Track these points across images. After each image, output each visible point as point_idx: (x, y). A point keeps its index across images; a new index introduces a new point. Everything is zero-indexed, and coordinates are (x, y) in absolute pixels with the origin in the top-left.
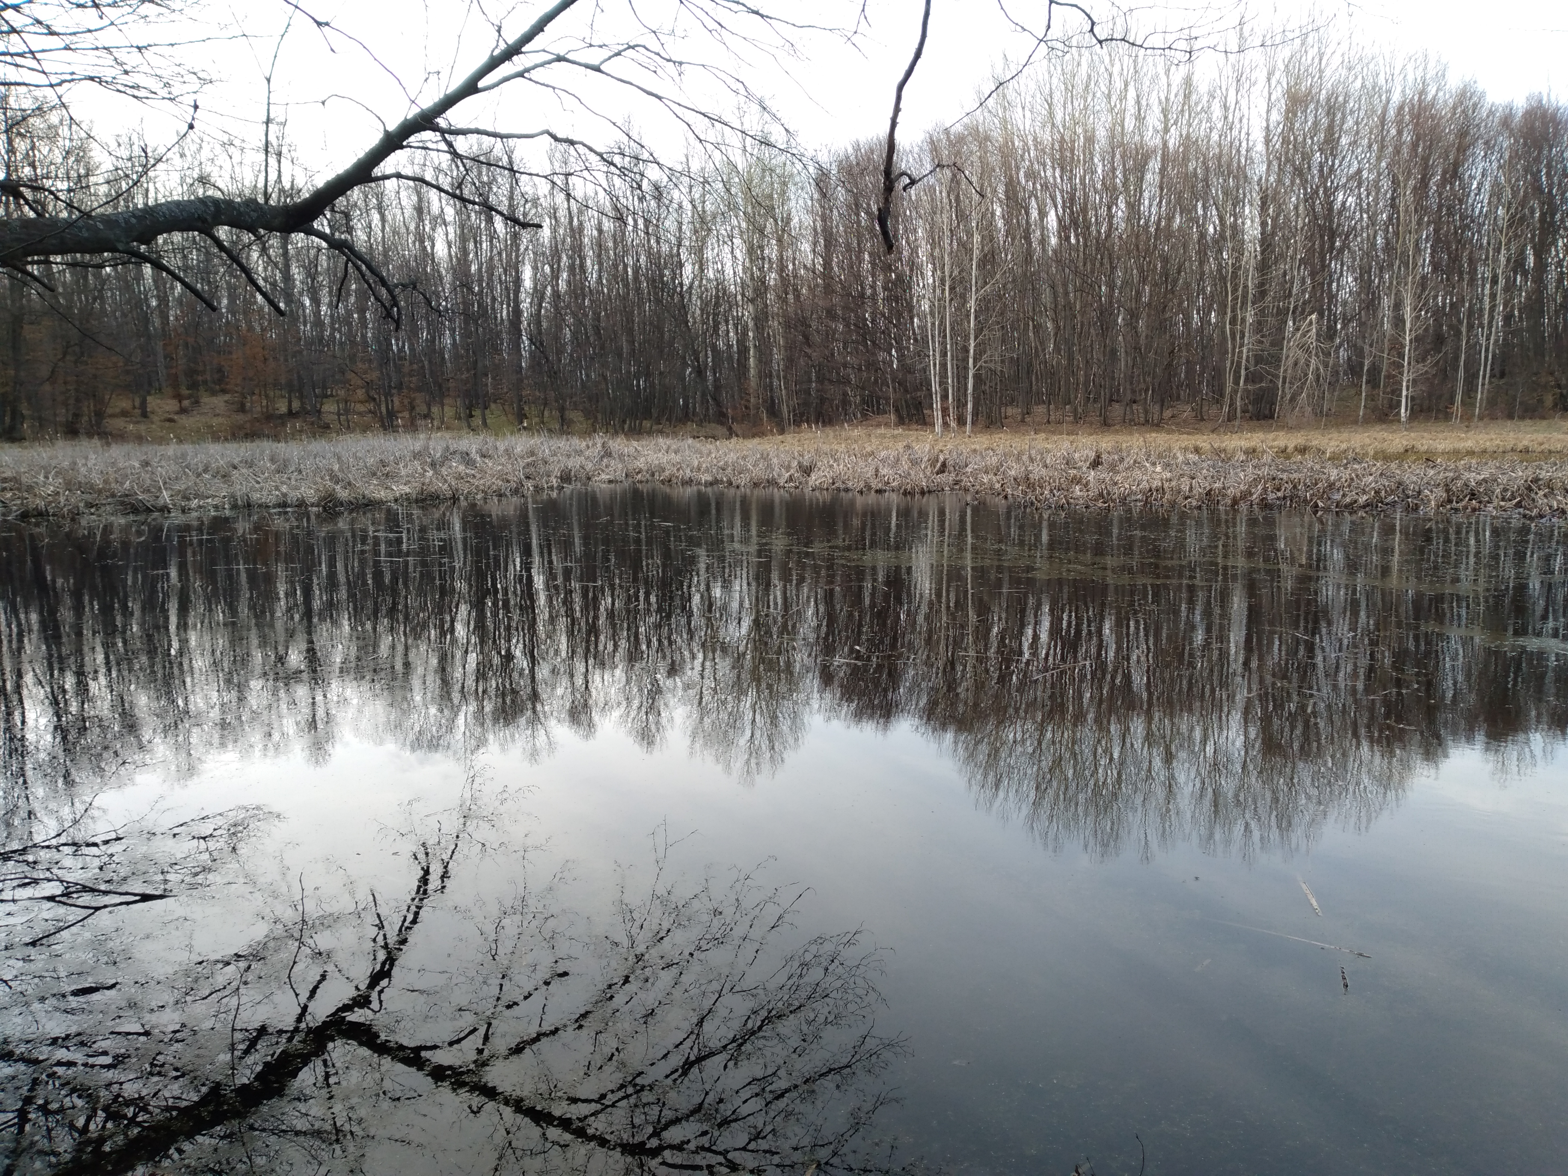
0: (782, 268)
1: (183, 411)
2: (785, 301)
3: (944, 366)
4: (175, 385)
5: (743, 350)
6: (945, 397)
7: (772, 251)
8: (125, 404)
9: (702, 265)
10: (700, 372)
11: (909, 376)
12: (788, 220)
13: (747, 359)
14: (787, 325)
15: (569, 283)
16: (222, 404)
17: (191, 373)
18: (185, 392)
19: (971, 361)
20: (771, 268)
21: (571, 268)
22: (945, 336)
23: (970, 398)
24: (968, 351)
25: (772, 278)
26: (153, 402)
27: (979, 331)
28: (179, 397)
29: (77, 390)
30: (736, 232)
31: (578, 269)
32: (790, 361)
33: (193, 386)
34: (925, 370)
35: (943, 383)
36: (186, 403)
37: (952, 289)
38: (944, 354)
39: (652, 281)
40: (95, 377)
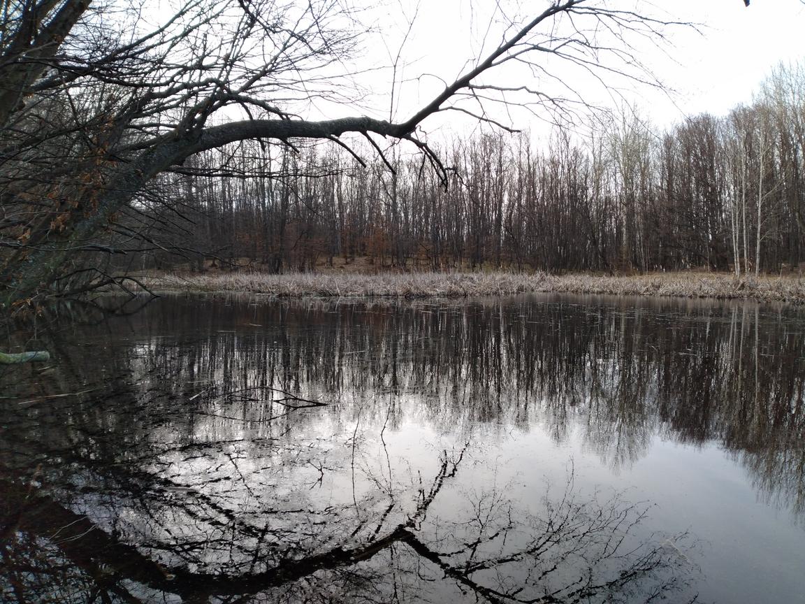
0: (643, 188)
1: (347, 263)
2: (645, 205)
3: (741, 237)
4: (345, 252)
5: (619, 233)
6: (742, 255)
7: (638, 179)
8: (324, 260)
9: (598, 189)
10: (595, 242)
11: (719, 244)
12: (647, 163)
13: (622, 237)
14: (645, 217)
15: (527, 201)
16: (364, 261)
17: (351, 247)
18: (348, 255)
19: (758, 235)
20: (637, 187)
21: (528, 193)
22: (742, 221)
23: (758, 256)
24: (757, 229)
25: (638, 193)
26: (335, 259)
27: (764, 218)
28: (346, 257)
29: (305, 253)
30: (618, 170)
31: (531, 193)
32: (647, 237)
33: (352, 253)
34: (729, 240)
35: (741, 247)
36: (349, 260)
37: (746, 195)
38: (741, 231)
39: (571, 197)
40: (312, 247)
